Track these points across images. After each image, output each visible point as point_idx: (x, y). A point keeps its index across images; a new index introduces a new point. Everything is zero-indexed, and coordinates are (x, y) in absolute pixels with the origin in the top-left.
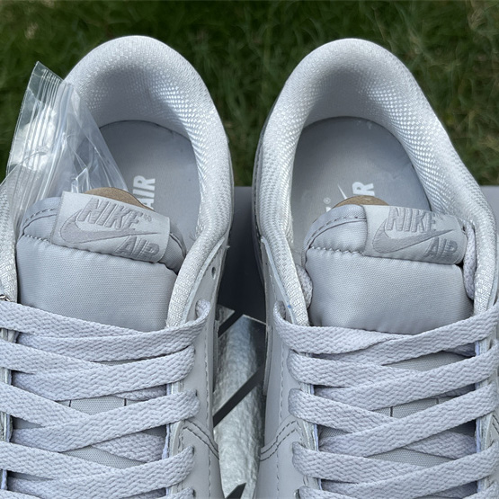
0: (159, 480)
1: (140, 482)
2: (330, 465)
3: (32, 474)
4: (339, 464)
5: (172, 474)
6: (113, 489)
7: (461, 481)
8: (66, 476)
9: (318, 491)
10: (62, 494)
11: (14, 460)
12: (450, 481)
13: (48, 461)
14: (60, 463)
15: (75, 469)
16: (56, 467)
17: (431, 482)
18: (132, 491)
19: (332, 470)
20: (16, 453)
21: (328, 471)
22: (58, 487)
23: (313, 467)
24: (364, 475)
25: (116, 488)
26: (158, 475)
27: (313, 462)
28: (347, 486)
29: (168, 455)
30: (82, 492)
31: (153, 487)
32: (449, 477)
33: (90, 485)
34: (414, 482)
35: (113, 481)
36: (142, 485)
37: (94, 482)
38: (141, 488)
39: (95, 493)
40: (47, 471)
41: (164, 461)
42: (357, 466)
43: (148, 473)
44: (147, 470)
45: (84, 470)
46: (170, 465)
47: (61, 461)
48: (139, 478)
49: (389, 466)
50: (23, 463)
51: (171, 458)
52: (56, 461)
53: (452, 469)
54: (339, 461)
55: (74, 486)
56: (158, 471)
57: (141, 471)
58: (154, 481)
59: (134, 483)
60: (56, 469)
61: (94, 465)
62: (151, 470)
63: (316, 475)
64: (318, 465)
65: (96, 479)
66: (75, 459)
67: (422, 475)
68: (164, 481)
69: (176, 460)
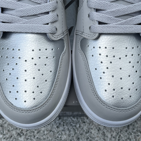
0: (47, 9)
1: (41, 10)
2: (99, 4)
3: (9, 8)
4: (101, 4)
5: (51, 7)
6: (33, 11)
7: (138, 10)
8: (19, 8)
9: (95, 12)
10: (18, 13)
11: (3, 4)
12: (135, 9)
13: (13, 4)
14: (17, 4)
15: (21, 6)
16: (16, 5)
17: (129, 9)
18: (39, 12)
19: (99, 6)
20: (3, 1)
21: (98, 6)
22: (17, 11)
23: (93, 5)
24: (109, 8)
25: (34, 11)
26: (47, 7)
27: (93, 3)
28: (104, 11)
29: (49, 2)
30: (24, 13)
31: (45, 11)
32: (135, 8)
33: (26, 10)
34: (124, 9)
35: (33, 9)
36: (42, 10)
37: (27, 9)
38: (41, 11)
39: (28, 13)
40: (13, 7)
41: (48, 3)
42: (107, 5)
43: (43, 7)
44: (43, 6)
45: (24, 6)
46: (50, 4)
47: (17, 3)
48: (41, 8)
49: (116, 5)
50: (6, 5)
51: (50, 2)
52: (16, 4)
53: (136, 6)
54: (101, 3)
55: (21, 11)
56: (46, 6)
57: (41, 6)
58: (45, 9)
59: (39, 10)
60: (16, 6)
61: (27, 4)
62: (44, 6)
63: (94, 7)
64: (95, 4)
65: (28, 8)
66: (21, 3)
67: (126, 7)
68: (48, 9)
69: (52, 3)
